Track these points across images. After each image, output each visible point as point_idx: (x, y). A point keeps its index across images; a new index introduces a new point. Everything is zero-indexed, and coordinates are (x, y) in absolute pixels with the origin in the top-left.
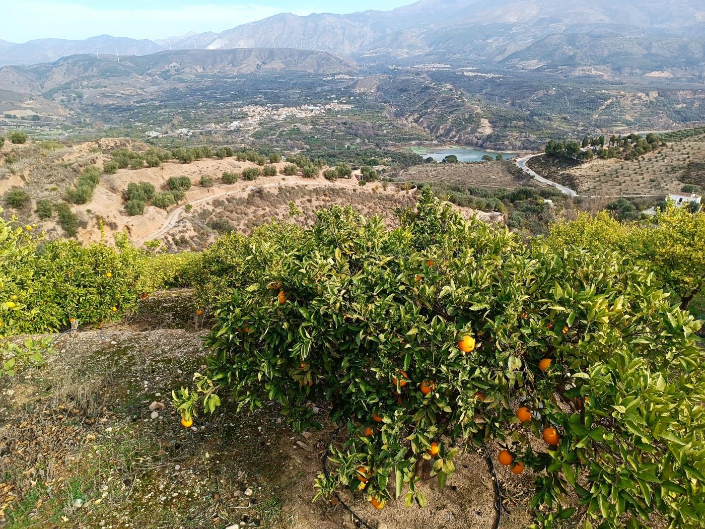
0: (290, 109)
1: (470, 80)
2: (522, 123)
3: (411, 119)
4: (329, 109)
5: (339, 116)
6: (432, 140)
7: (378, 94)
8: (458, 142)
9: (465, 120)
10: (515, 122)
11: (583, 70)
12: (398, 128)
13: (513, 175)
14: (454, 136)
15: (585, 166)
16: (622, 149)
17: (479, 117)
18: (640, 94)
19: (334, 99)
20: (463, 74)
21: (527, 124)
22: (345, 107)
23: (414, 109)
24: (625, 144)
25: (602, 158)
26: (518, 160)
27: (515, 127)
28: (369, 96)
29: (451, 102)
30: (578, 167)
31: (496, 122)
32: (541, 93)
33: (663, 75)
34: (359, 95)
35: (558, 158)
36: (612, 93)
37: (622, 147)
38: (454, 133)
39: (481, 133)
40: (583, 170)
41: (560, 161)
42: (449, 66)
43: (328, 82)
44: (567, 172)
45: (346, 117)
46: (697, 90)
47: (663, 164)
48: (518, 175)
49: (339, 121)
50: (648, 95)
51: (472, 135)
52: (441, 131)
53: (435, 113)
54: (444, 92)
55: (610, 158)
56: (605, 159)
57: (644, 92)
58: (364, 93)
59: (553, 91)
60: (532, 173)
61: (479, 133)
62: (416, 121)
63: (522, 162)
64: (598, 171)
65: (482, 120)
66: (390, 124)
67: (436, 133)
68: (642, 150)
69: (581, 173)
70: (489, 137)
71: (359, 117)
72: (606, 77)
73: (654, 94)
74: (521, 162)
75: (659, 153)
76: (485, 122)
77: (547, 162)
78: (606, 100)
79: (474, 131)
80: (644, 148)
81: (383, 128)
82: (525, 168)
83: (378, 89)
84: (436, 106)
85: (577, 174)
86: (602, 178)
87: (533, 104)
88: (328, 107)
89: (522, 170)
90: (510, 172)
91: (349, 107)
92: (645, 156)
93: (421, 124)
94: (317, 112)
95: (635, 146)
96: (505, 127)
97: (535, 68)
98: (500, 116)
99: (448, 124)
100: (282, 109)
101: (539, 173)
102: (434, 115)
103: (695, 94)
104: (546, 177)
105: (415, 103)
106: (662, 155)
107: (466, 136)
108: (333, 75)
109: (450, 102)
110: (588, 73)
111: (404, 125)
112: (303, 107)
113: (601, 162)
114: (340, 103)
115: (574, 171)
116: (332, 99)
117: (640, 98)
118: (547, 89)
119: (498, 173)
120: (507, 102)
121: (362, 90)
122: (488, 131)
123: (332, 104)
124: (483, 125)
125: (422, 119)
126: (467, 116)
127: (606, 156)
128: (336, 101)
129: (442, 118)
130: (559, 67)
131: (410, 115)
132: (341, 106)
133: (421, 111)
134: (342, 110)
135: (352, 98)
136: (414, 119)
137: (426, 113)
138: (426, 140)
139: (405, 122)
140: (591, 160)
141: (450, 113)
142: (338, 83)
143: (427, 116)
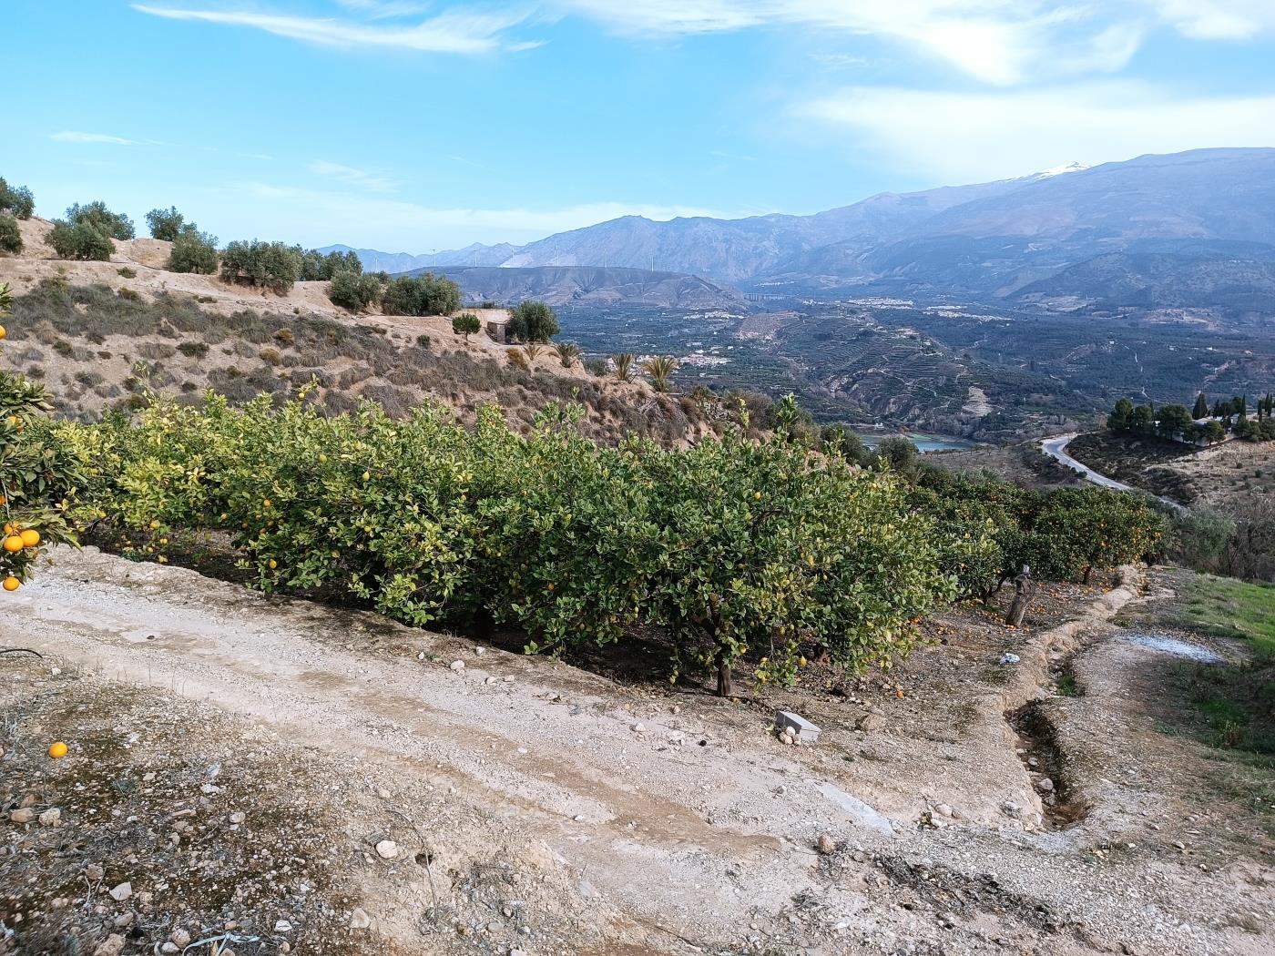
1: (949, 324)
2: (1051, 397)
3: (835, 385)
4: (685, 364)
5: (702, 375)
6: (874, 423)
7: (779, 343)
8: (922, 428)
9: (937, 388)
10: (1035, 396)
11: (1165, 315)
12: (810, 398)
13: (1036, 470)
14: (918, 417)
15: (1205, 455)
17: (965, 384)
19: (699, 348)
20: (936, 314)
21: (1061, 399)
22: (715, 361)
23: (843, 367)
25: (1247, 439)
27: (1038, 405)
28: (766, 345)
29: (913, 358)
30: (1190, 457)
31: (999, 394)
32: (1086, 349)
34: (745, 343)
35: (1138, 438)
36: (1228, 352)
38: (917, 412)
39: (971, 413)
40: (1202, 464)
41: (1143, 446)
42: (910, 303)
43: (693, 322)
44: (1164, 466)
45: (716, 377)
48: (1049, 469)
51: (952, 416)
52: (893, 408)
53: (882, 375)
54: (900, 341)
55: (1265, 439)
56: (1253, 441)
58: (753, 341)
59: (1109, 347)
60: (1080, 467)
61: (965, 412)
62: (846, 388)
63: (1055, 446)
64: (1239, 466)
65: (972, 390)
67: (882, 409)
69: (1196, 469)
70: (985, 420)
71: (740, 378)
72: (1211, 328)
74: (1053, 447)
76: (977, 393)
77: (1112, 447)
78: (1218, 365)
79: (955, 408)
82: (1064, 459)
83: (779, 335)
84: (883, 364)
85: (1188, 473)
86: (1252, 481)
87: (1070, 368)
88: (685, 360)
89: (1056, 460)
90: (1027, 464)
91: (723, 361)
93: (854, 394)
96: (1018, 403)
97: (1073, 309)
98: (1008, 384)
99: (906, 396)
101: (1095, 468)
102: (880, 379)
104: (1113, 477)
105: (845, 359)
107: (940, 417)
108: (702, 312)
109: (909, 358)
110: (1175, 319)
111: (824, 394)
112: (641, 358)
113: (1244, 448)
114: (709, 354)
115: (1178, 466)
116: (693, 349)
118: (1099, 342)
120: (1019, 363)
121: (749, 335)
122: (983, 410)
123: (694, 355)
124: (972, 399)
125: (855, 386)
126: (942, 381)
127: (1255, 437)
128: (701, 351)
129: (893, 385)
130: (1120, 308)
131: (834, 379)
132: (708, 360)
133: (855, 371)
134: (710, 365)
135: (730, 348)
136: (841, 385)
137: (864, 375)
138: (861, 421)
139: (825, 389)
140: (1220, 444)
141: (909, 376)
142: (709, 323)
143: (866, 381)
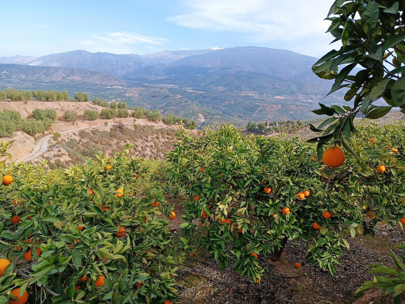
1: (190, 94)
7: (140, 98)
9: (190, 114)
10: (216, 116)
11: (245, 93)
16: (286, 128)
17: (197, 112)
18: (274, 106)
20: (186, 91)
21: (223, 117)
23: (161, 106)
24: (287, 126)
27: (217, 119)
28: (134, 98)
29: (182, 104)
31: (207, 116)
32: (227, 102)
33: (281, 98)
34: (129, 97)
35: (254, 132)
36: (261, 104)
37: (286, 126)
39: (199, 121)
42: (177, 86)
43: (109, 89)
46: (298, 105)
47: (309, 135)
50: (277, 106)
53: (173, 109)
54: (177, 99)
56: (279, 132)
57: (275, 105)
58: (131, 97)
59: (232, 102)
61: (198, 121)
65: (199, 114)
68: (296, 128)
70: (203, 123)
72: (256, 97)
73: (280, 106)
75: (305, 130)
76: (201, 115)
78: (259, 108)
80: (297, 127)
83: (140, 95)
84: (173, 106)
87: (223, 108)
92: (299, 131)
95: (293, 127)
96: (211, 119)
97: (222, 90)
98: (208, 113)
102: (173, 110)
103: (297, 107)
105: (162, 104)
106: (307, 131)
108: (112, 86)
109: (181, 104)
110: (247, 95)
116: (112, 99)
117: (274, 107)
118: (230, 101)
120: (210, 106)
121: (130, 95)
122: (203, 120)
124: (200, 117)
125: (166, 112)
126: (191, 112)
127: (279, 131)
128: (114, 100)
129: (177, 112)
130: (234, 91)
133: (165, 108)
135: (124, 99)
136: (161, 112)
137: (168, 109)
140: (272, 133)
141: (181, 110)
142: (115, 90)
143: (169, 111)
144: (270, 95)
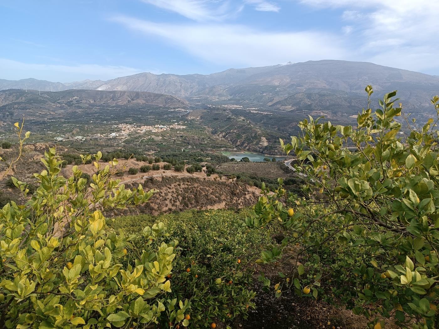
0: (148, 127)
1: (254, 115)
2: (285, 140)
3: (221, 136)
4: (172, 128)
5: (178, 132)
6: (233, 148)
7: (202, 121)
8: (248, 150)
9: (252, 137)
11: (316, 113)
12: (213, 140)
14: (246, 146)
17: (260, 136)
19: (175, 122)
20: (250, 112)
22: (182, 127)
23: (223, 130)
26: (286, 162)
28: (196, 121)
31: (270, 139)
32: (294, 124)
34: (190, 121)
38: (246, 144)
39: (262, 145)
42: (242, 107)
43: (172, 112)
45: (182, 133)
48: (286, 170)
49: (178, 135)
51: (257, 146)
52: (239, 143)
53: (235, 132)
54: (240, 121)
58: (193, 120)
60: (294, 170)
61: (261, 145)
62: (224, 137)
63: (288, 163)
65: (262, 138)
66: (209, 138)
67: (236, 144)
70: (266, 147)
71: (190, 133)
72: (329, 117)
76: (264, 139)
79: (257, 143)
81: (205, 140)
82: (291, 167)
83: (201, 118)
84: (235, 129)
87: (290, 130)
88: (171, 126)
89: (288, 168)
90: (281, 168)
91: (184, 127)
93: (227, 139)
94: (165, 129)
96: (275, 142)
97: (290, 110)
98: (272, 136)
99: (243, 140)
100: (143, 127)
102: (235, 134)
105: (223, 127)
107: (253, 146)
108: (174, 108)
109: (243, 127)
110: (319, 114)
111: (217, 139)
112: (156, 126)
114: (179, 124)
116: (174, 122)
119: (275, 169)
120: (275, 128)
121: (192, 118)
122: (266, 144)
123: (174, 125)
124: (262, 140)
125: (227, 136)
126: (253, 135)
128: (176, 123)
129: (239, 136)
130: (303, 110)
131: (220, 133)
132: (179, 127)
133: (227, 131)
134: (180, 128)
135: (186, 122)
136: (222, 136)
137: (230, 132)
138: (230, 148)
139: (218, 137)
141: (244, 133)
142: (177, 113)
143: (230, 134)
144: (345, 114)
